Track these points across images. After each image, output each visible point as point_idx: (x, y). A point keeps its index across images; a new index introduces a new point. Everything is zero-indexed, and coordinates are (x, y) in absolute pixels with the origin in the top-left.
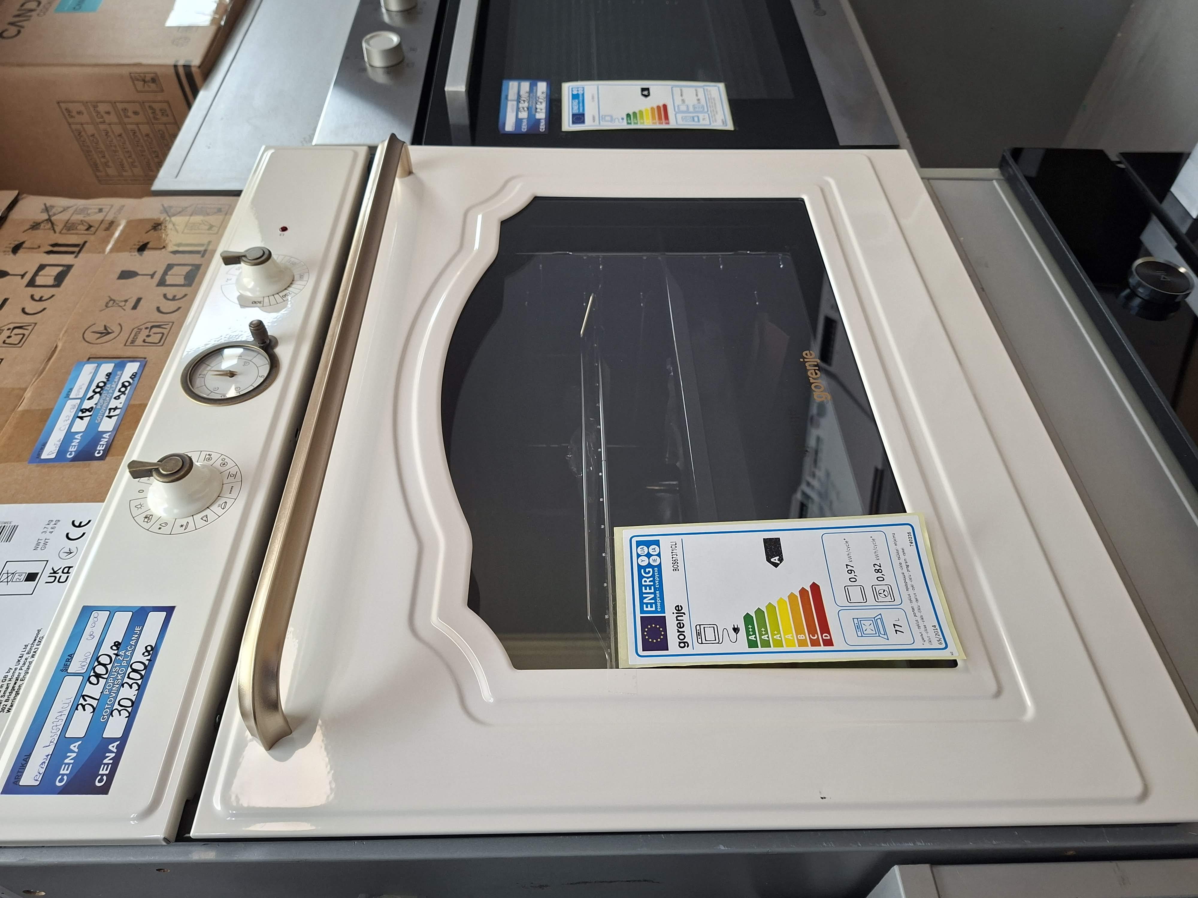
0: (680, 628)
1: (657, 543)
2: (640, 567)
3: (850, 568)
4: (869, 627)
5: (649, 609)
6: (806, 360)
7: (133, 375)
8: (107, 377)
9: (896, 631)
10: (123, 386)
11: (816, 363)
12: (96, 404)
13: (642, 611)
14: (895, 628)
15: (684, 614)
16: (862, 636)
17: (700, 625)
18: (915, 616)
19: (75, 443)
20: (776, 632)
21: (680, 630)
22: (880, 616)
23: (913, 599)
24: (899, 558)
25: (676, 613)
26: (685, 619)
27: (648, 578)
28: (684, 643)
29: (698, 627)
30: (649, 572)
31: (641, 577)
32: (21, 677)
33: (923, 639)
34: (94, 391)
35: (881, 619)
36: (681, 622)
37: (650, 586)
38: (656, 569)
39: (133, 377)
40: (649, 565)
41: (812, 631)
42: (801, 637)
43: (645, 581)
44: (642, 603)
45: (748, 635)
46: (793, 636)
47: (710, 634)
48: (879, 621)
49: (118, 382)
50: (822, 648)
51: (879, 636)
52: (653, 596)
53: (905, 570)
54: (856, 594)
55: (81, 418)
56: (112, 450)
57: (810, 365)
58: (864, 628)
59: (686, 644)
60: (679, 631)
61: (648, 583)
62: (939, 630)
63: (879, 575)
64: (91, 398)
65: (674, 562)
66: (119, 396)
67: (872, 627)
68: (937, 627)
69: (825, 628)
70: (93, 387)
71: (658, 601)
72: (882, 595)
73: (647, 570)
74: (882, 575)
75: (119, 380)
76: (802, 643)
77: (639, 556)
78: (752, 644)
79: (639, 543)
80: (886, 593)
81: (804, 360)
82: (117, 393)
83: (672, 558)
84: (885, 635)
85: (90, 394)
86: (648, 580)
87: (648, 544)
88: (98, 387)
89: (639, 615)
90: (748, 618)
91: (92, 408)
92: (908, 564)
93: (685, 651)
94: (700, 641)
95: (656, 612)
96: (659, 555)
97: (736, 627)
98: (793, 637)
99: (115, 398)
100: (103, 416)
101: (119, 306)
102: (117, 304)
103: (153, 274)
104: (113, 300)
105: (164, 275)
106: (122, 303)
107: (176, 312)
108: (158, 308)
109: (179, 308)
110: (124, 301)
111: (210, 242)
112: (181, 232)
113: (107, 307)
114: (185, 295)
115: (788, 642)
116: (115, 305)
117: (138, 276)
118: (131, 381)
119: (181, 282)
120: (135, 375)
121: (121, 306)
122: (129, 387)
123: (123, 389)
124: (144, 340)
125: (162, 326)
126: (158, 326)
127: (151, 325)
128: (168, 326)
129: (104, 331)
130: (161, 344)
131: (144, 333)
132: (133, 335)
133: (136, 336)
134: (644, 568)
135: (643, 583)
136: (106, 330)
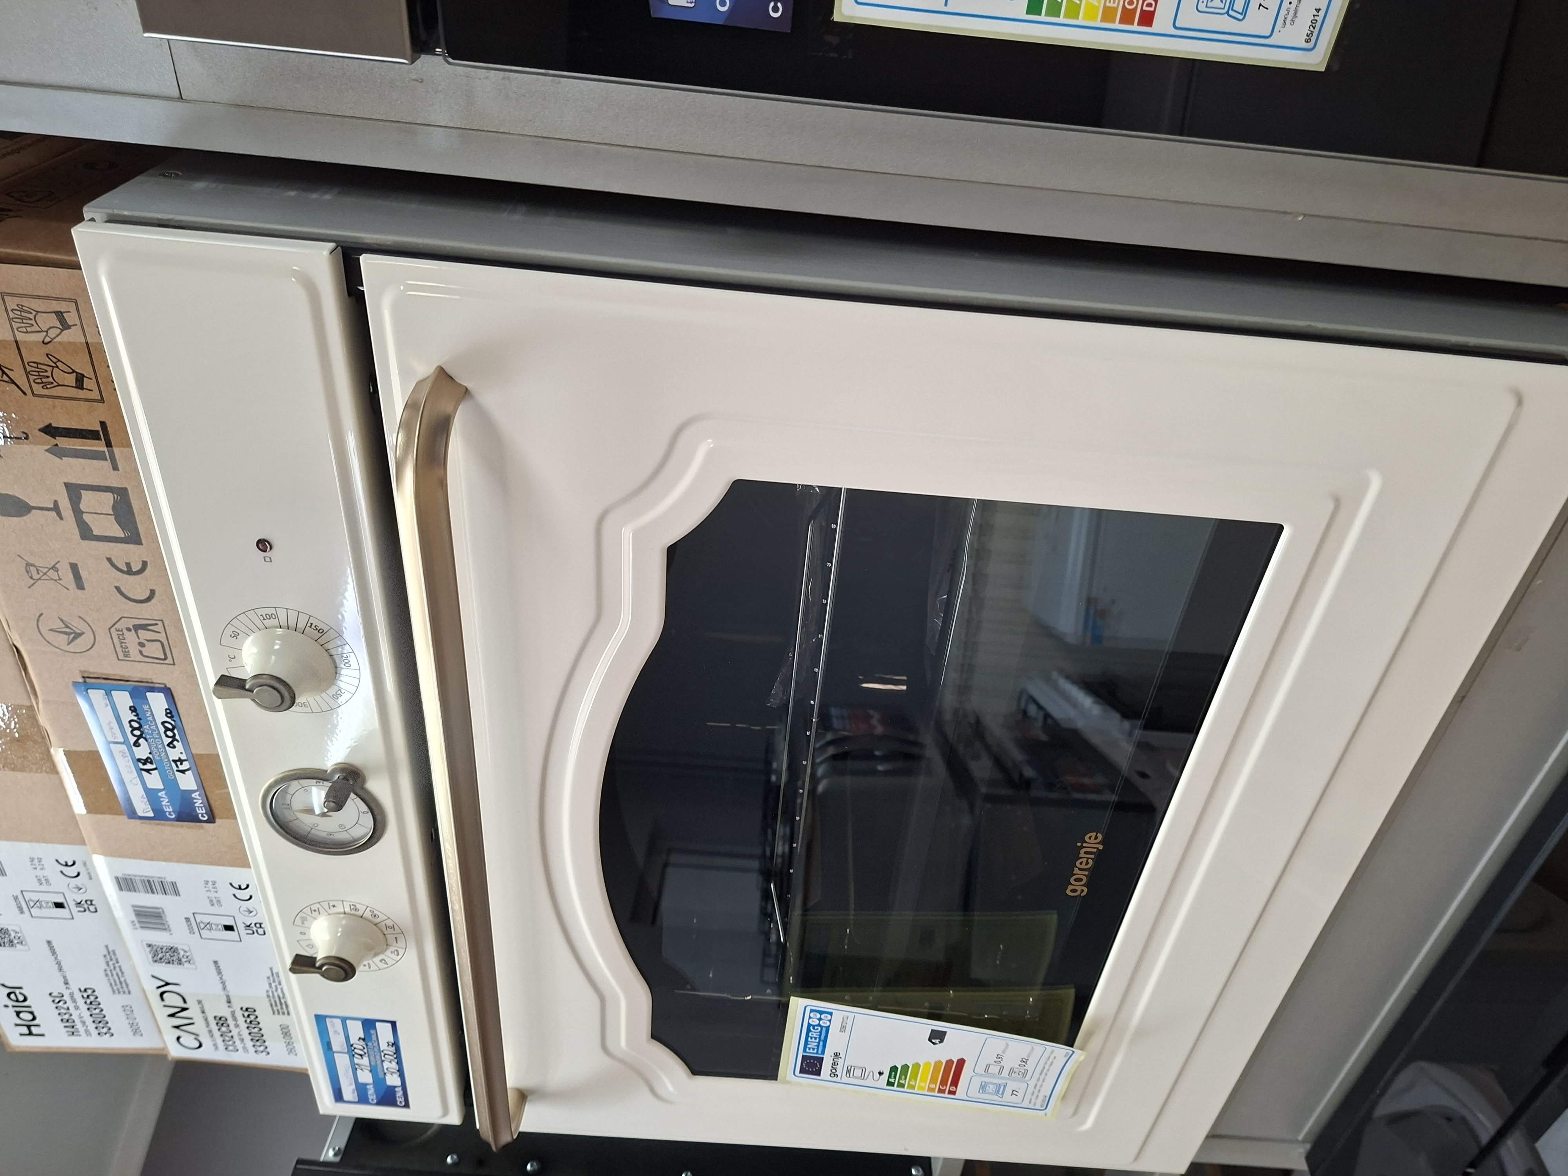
1: (831, 1014)
2: (809, 1025)
4: (991, 1088)
6: (1084, 845)
7: (167, 713)
8: (134, 714)
10: (167, 729)
11: (1095, 850)
12: (150, 753)
14: (1013, 1092)
15: (840, 1058)
16: (983, 1093)
19: (165, 802)
20: (913, 1080)
21: (834, 1066)
23: (1041, 1080)
25: (834, 1057)
26: (840, 1062)
27: (815, 1032)
28: (835, 1074)
29: (849, 1068)
30: (817, 1029)
31: (809, 1031)
34: (134, 736)
35: (1005, 1086)
36: (836, 1062)
38: (824, 1029)
39: (169, 713)
40: (819, 1025)
41: (944, 1082)
42: (932, 1086)
43: (812, 1034)
45: (889, 1078)
47: (858, 1072)
49: (157, 727)
50: (947, 1095)
51: (997, 1095)
52: (816, 1044)
53: (1048, 1066)
54: (994, 1069)
55: (148, 771)
56: (216, 812)
57: (1086, 853)
59: (836, 1076)
60: (832, 1067)
61: (815, 1036)
63: (1023, 1063)
64: (136, 744)
65: (843, 1026)
66: (171, 743)
69: (955, 1082)
70: (128, 729)
72: (1016, 1074)
73: (816, 1028)
75: (156, 724)
76: (930, 1089)
77: (810, 1018)
78: (889, 1084)
80: (1020, 1073)
81: (1082, 845)
82: (167, 741)
84: (1002, 1095)
85: (133, 739)
86: (815, 1034)
87: (821, 1013)
88: (134, 729)
89: (801, 1053)
90: (894, 1069)
91: (148, 758)
93: (834, 1079)
94: (848, 1076)
96: (830, 1021)
97: (881, 1072)
98: (926, 1086)
99: (168, 745)
100: (174, 774)
101: (52, 579)
102: (45, 574)
103: (56, 508)
104: (32, 565)
105: (78, 513)
106: (52, 573)
107: (153, 601)
108: (118, 589)
109: (153, 592)
110: (52, 568)
111: (103, 424)
112: (29, 392)
113: (34, 579)
114: (145, 564)
115: (920, 1088)
116: (45, 577)
117: (34, 511)
118: (173, 722)
119: (119, 533)
120: (171, 713)
121: (55, 580)
122: (175, 731)
123: (170, 733)
124: (141, 652)
125: (150, 628)
126: (144, 627)
127: (130, 623)
128: (159, 627)
129: (67, 630)
130: (169, 660)
131: (131, 639)
132: (116, 640)
133: (122, 643)
134: (814, 1027)
135: (810, 1035)
136: (67, 627)
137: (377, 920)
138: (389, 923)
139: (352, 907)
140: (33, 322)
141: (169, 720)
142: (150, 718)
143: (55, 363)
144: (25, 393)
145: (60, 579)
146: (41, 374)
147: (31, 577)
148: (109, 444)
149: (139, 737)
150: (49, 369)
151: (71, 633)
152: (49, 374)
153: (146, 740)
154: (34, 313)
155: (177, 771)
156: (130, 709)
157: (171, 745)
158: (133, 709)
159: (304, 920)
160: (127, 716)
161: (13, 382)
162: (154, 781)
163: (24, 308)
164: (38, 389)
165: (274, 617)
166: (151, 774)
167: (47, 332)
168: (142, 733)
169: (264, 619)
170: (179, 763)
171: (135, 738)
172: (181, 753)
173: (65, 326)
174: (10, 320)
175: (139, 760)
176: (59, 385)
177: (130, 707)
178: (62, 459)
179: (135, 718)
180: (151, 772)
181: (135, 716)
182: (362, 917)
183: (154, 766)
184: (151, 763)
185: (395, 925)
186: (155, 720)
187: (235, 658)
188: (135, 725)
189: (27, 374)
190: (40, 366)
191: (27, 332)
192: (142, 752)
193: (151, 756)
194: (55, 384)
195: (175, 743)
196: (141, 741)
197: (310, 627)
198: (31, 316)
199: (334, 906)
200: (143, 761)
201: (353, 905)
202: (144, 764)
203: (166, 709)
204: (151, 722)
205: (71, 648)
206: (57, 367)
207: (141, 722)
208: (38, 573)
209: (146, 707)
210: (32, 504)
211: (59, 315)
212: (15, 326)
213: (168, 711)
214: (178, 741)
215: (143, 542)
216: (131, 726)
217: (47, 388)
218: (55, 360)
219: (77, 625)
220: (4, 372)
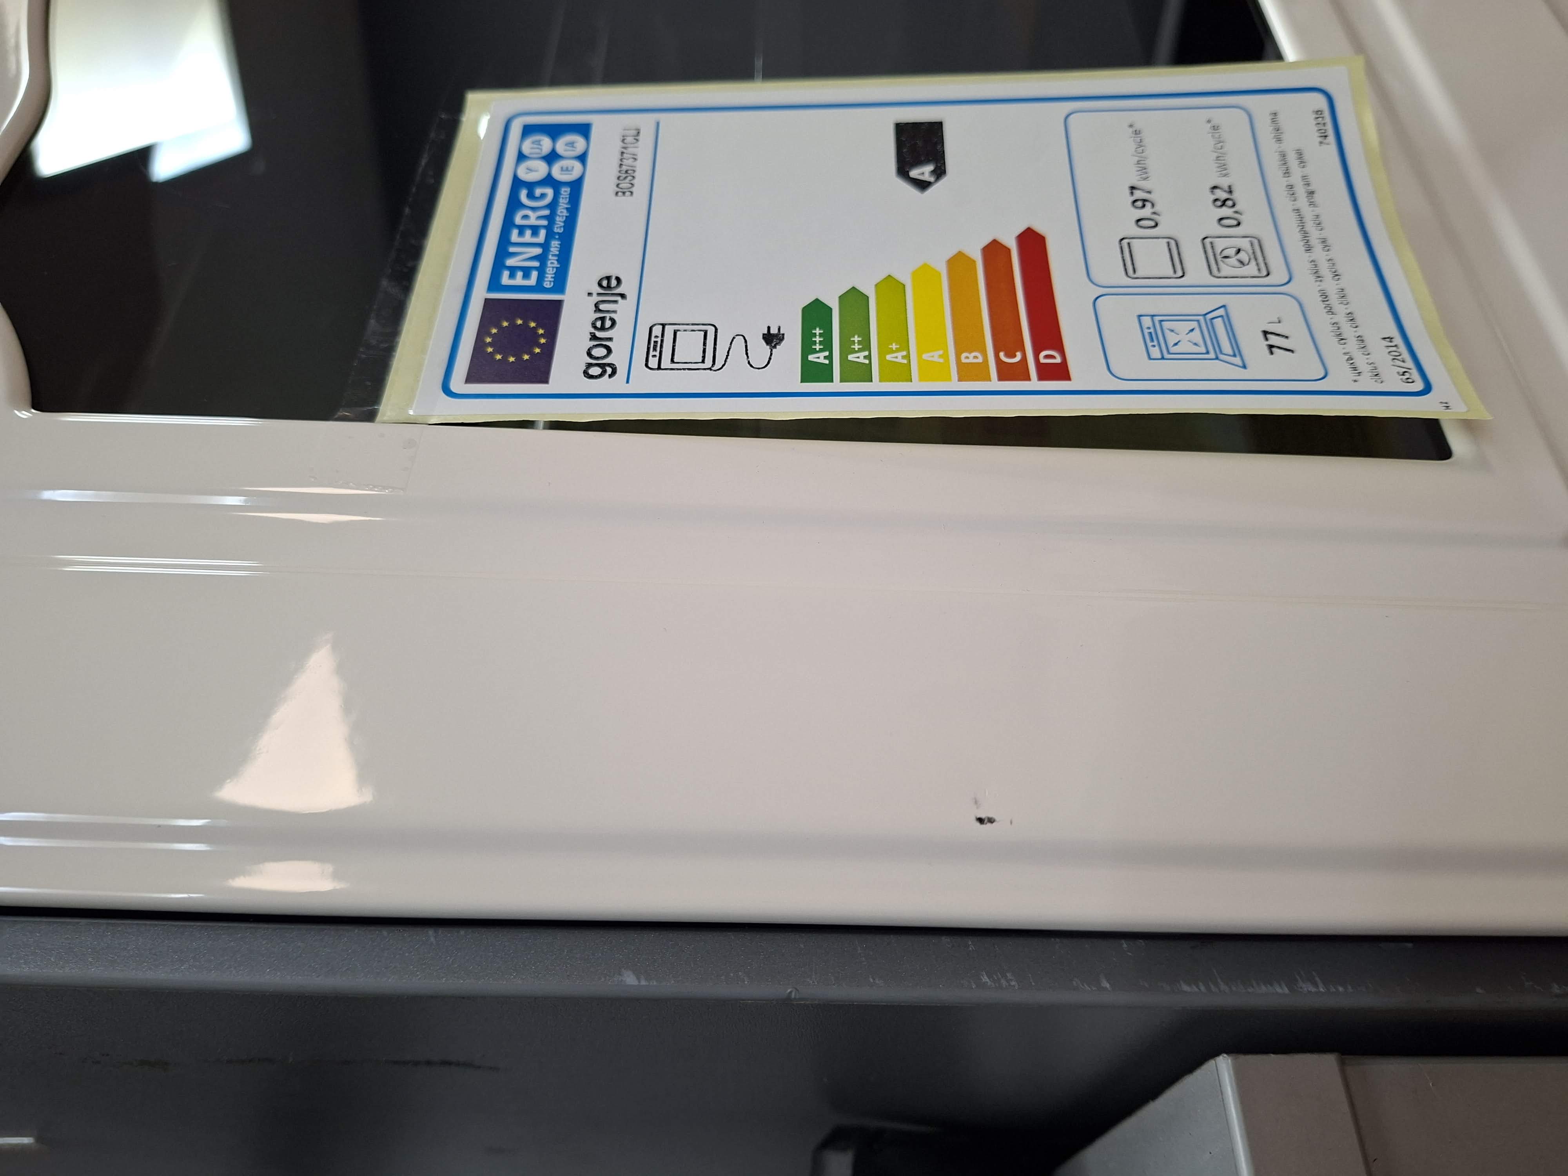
0: (603, 328)
1: (584, 130)
2: (517, 183)
3: (1138, 194)
4: (1185, 338)
5: (519, 280)
9: (1271, 347)
13: (494, 284)
14: (1267, 339)
15: (623, 296)
16: (1163, 358)
17: (664, 325)
18: (1330, 311)
20: (894, 346)
21: (599, 334)
22: (1221, 312)
23: (1325, 270)
24: (1287, 173)
25: (599, 294)
26: (623, 311)
27: (535, 209)
28: (603, 366)
29: (657, 330)
30: (543, 196)
31: (514, 204)
33: (1355, 369)
35: (1227, 320)
36: (608, 315)
37: (535, 230)
38: (565, 191)
40: (549, 181)
41: (1007, 343)
42: (973, 358)
43: (526, 217)
44: (498, 266)
45: (807, 347)
46: (945, 356)
47: (689, 347)
48: (1218, 323)
50: (1034, 383)
51: (1217, 358)
52: (538, 251)
53: (1302, 202)
54: (1151, 257)
58: (1172, 338)
59: (609, 370)
60: (594, 337)
61: (533, 221)
62: (1403, 349)
63: (1226, 211)
65: (624, 175)
67: (1196, 336)
68: (1398, 340)
71: (552, 263)
72: (1233, 261)
73: (538, 192)
74: (1236, 212)
76: (970, 372)
77: (521, 157)
78: (816, 373)
79: (528, 130)
80: (1243, 256)
83: (621, 165)
84: (1235, 356)
86: (534, 215)
87: (554, 131)
89: (480, 293)
90: (814, 311)
92: (1311, 188)
93: (604, 385)
94: (653, 363)
95: (539, 287)
96: (582, 158)
97: (774, 331)
98: (947, 360)
115: (929, 370)
134: (530, 186)
135: (518, 220)
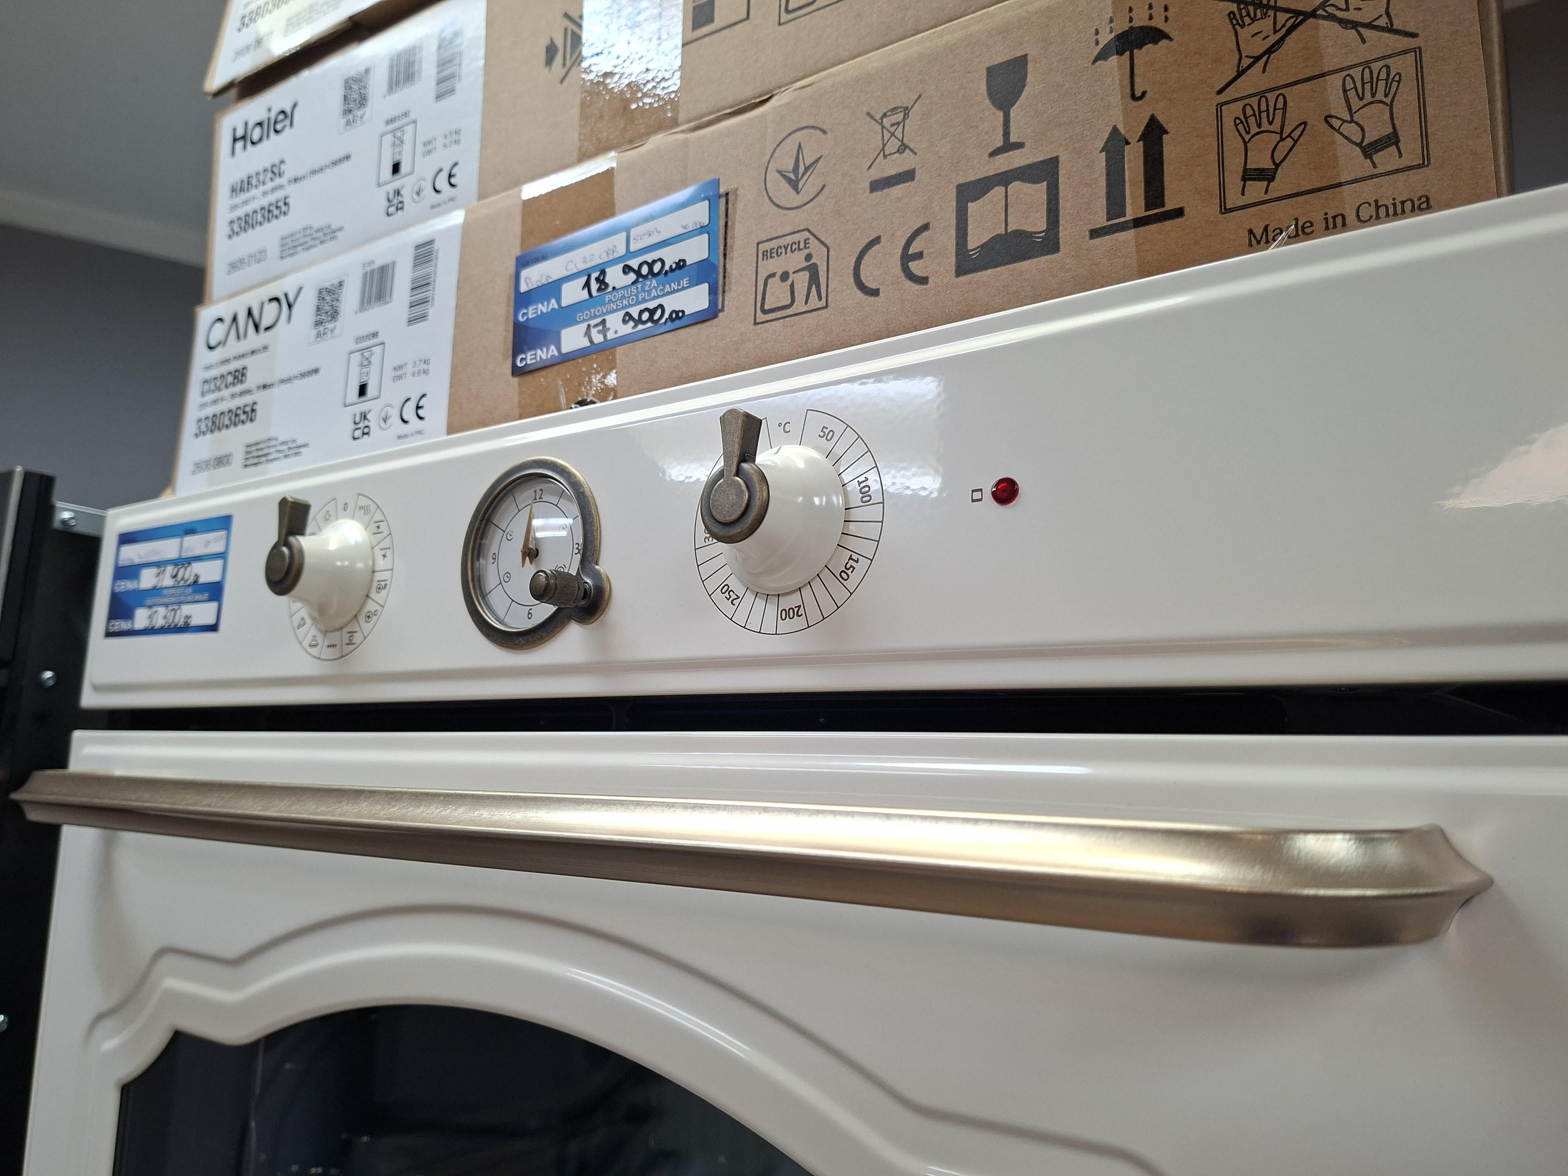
7: (677, 312)
8: (674, 266)
10: (652, 312)
12: (614, 288)
19: (542, 308)
32: (270, 457)
34: (641, 265)
39: (677, 316)
49: (655, 298)
55: (587, 285)
56: (529, 378)
64: (627, 269)
66: (631, 317)
70: (649, 258)
75: (659, 297)
82: (634, 312)
85: (634, 263)
88: (650, 265)
91: (607, 285)
99: (627, 314)
100: (584, 321)
101: (884, 146)
102: (893, 134)
103: (1009, 146)
104: (906, 116)
105: (1004, 179)
106: (893, 145)
107: (859, 293)
108: (877, 241)
109: (875, 293)
110: (903, 144)
111: (1179, 213)
112: (1223, 98)
113: (882, 118)
114: (923, 280)
116: (887, 135)
117: (1001, 114)
118: (663, 320)
119: (974, 241)
120: (678, 317)
121: (883, 149)
122: (650, 324)
123: (646, 316)
124: (773, 275)
125: (814, 287)
126: (814, 280)
127: (819, 260)
128: (814, 302)
129: (801, 170)
130: (761, 317)
131: (796, 260)
132: (789, 240)
133: (786, 249)
136: (807, 169)
137: (362, 618)
138: (357, 638)
139: (383, 583)
140: (1368, 97)
141: (666, 315)
142: (667, 288)
143: (1289, 136)
144: (1220, 92)
145: (885, 157)
146: (1264, 115)
147: (885, 115)
148: (1139, 222)
149: (638, 273)
150: (1276, 126)
151: (796, 175)
152: (1265, 126)
153: (633, 283)
154: (1388, 100)
155: (589, 325)
156: (680, 260)
157: (627, 318)
158: (681, 265)
159: (365, 509)
160: (670, 256)
161: (1240, 74)
162: (573, 293)
163: (1395, 84)
164: (1232, 112)
165: (864, 499)
166: (583, 288)
167: (1352, 121)
168: (645, 277)
169: (859, 483)
170: (600, 328)
171: (636, 268)
172: (616, 332)
173: (1369, 150)
174: (1366, 64)
175: (603, 272)
176: (1245, 143)
177: (684, 261)
178: (1101, 152)
179: (667, 268)
180: (586, 289)
181: (671, 266)
182: (367, 596)
183: (594, 292)
184: (599, 290)
185: (354, 646)
186: (664, 295)
187: (787, 432)
188: (657, 268)
189: (1262, 94)
190: (1279, 113)
191: (1345, 91)
192: (615, 277)
193: (610, 289)
194: (1247, 138)
195: (631, 324)
196: (632, 276)
197: (850, 558)
198: (1380, 96)
199: (384, 556)
200: (602, 278)
201: (386, 585)
202: (597, 279)
203: (683, 312)
204: (663, 290)
205: (773, 176)
206: (1282, 139)
207: (662, 276)
208: (892, 125)
209: (685, 282)
210: (1014, 112)
211: (1393, 139)
212: (1356, 73)
213: (681, 314)
214: (634, 327)
215: (961, 278)
216: (654, 262)
217: (1236, 125)
218: (1295, 135)
219: (810, 185)
220: (1257, 59)
